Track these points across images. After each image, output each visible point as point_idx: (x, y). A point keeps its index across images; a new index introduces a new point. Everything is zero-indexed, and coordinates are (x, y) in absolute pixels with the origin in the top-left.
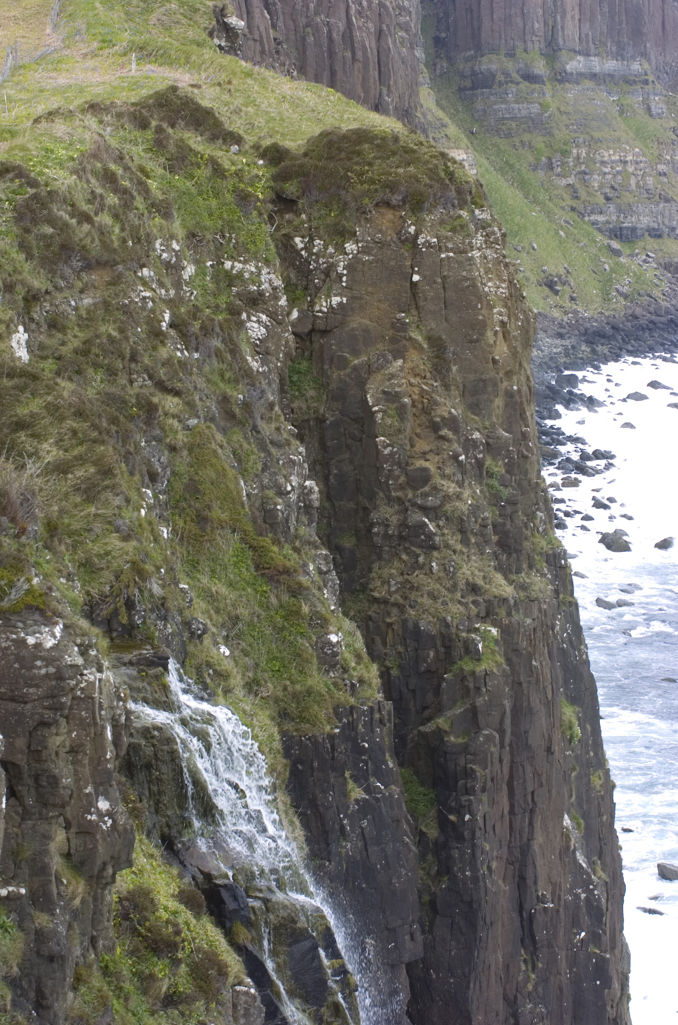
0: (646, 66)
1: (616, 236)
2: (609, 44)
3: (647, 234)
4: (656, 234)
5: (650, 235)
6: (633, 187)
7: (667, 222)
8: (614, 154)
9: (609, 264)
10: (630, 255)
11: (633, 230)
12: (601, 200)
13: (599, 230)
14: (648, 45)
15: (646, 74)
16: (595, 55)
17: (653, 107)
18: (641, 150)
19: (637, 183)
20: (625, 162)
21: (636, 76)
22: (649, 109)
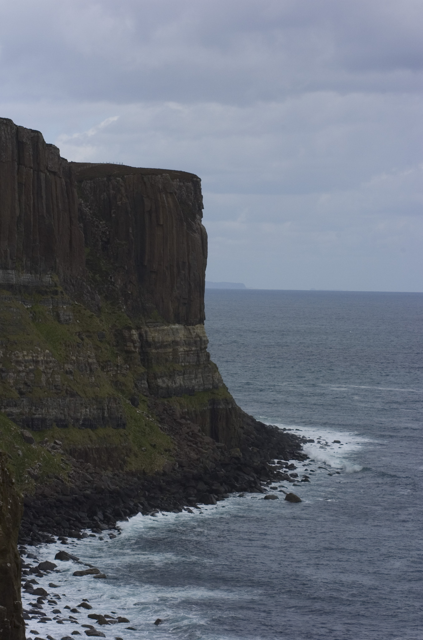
0: (56, 279)
1: (28, 426)
2: (24, 259)
3: (55, 424)
4: (62, 424)
5: (57, 425)
6: (44, 383)
7: (72, 413)
8: (27, 355)
9: (22, 450)
10: (40, 443)
11: (43, 420)
12: (16, 394)
13: (14, 420)
14: (57, 261)
15: (56, 286)
16: (12, 269)
17: (61, 315)
18: (50, 351)
19: (47, 380)
20: (37, 362)
21: (47, 287)
22: (58, 316)
